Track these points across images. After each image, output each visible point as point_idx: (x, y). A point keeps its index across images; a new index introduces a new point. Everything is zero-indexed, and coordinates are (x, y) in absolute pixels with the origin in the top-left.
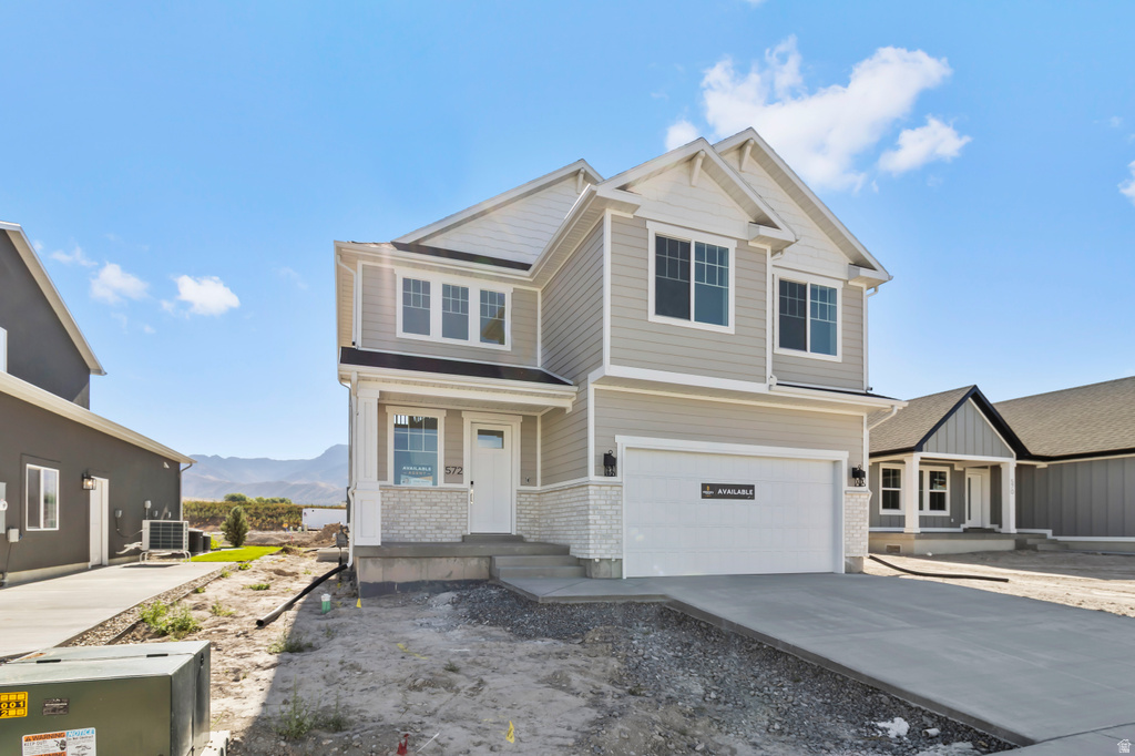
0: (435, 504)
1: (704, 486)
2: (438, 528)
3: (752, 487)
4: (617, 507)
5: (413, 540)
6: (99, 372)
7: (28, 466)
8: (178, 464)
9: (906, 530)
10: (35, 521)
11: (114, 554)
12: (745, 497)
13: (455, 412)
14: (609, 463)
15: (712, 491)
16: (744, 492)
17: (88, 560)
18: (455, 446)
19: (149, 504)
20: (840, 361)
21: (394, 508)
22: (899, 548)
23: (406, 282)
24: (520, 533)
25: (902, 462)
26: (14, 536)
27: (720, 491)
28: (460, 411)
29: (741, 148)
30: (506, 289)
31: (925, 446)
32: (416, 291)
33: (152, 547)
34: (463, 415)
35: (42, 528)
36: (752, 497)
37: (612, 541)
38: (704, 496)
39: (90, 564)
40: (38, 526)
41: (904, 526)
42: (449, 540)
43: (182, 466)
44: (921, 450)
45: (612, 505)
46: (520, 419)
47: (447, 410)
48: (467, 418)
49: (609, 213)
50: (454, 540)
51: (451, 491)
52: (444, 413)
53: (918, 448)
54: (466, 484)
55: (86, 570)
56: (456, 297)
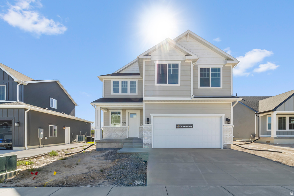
0: (120, 131)
1: (177, 125)
2: (120, 136)
3: (192, 125)
4: (151, 131)
5: (115, 139)
6: (77, 105)
7: (50, 125)
8: (90, 123)
9: (271, 136)
10: (51, 135)
11: (71, 142)
12: (190, 128)
13: (124, 110)
14: (148, 120)
15: (179, 126)
16: (189, 126)
17: (65, 143)
18: (124, 118)
19: (81, 132)
20: (222, 88)
21: (111, 132)
22: (269, 142)
23: (114, 82)
24: (140, 137)
25: (270, 114)
26: (46, 138)
27: (182, 126)
28: (125, 110)
29: (187, 35)
30: (136, 80)
31: (277, 109)
32: (116, 84)
33: (78, 140)
34: (126, 110)
35: (53, 137)
36: (192, 128)
37: (149, 139)
38: (177, 128)
39: (65, 144)
40: (52, 136)
41: (271, 135)
42: (123, 139)
43: (91, 124)
44: (276, 111)
45: (149, 130)
46: (140, 110)
47: (123, 110)
48: (127, 111)
49: (144, 61)
50: (124, 139)
51: (123, 128)
52: (122, 110)
53: (275, 110)
54: (127, 126)
55: (64, 144)
56: (124, 84)
